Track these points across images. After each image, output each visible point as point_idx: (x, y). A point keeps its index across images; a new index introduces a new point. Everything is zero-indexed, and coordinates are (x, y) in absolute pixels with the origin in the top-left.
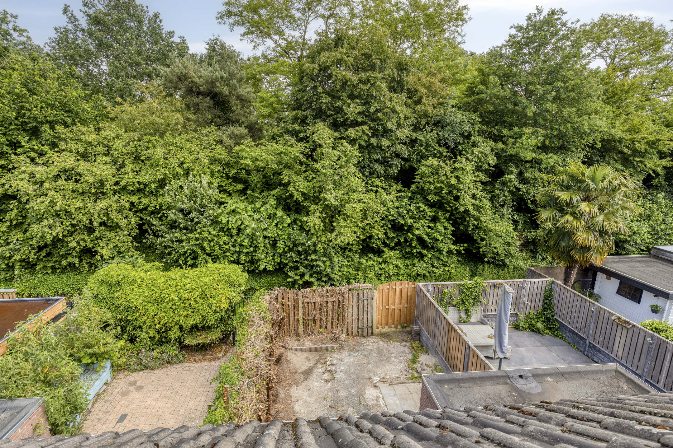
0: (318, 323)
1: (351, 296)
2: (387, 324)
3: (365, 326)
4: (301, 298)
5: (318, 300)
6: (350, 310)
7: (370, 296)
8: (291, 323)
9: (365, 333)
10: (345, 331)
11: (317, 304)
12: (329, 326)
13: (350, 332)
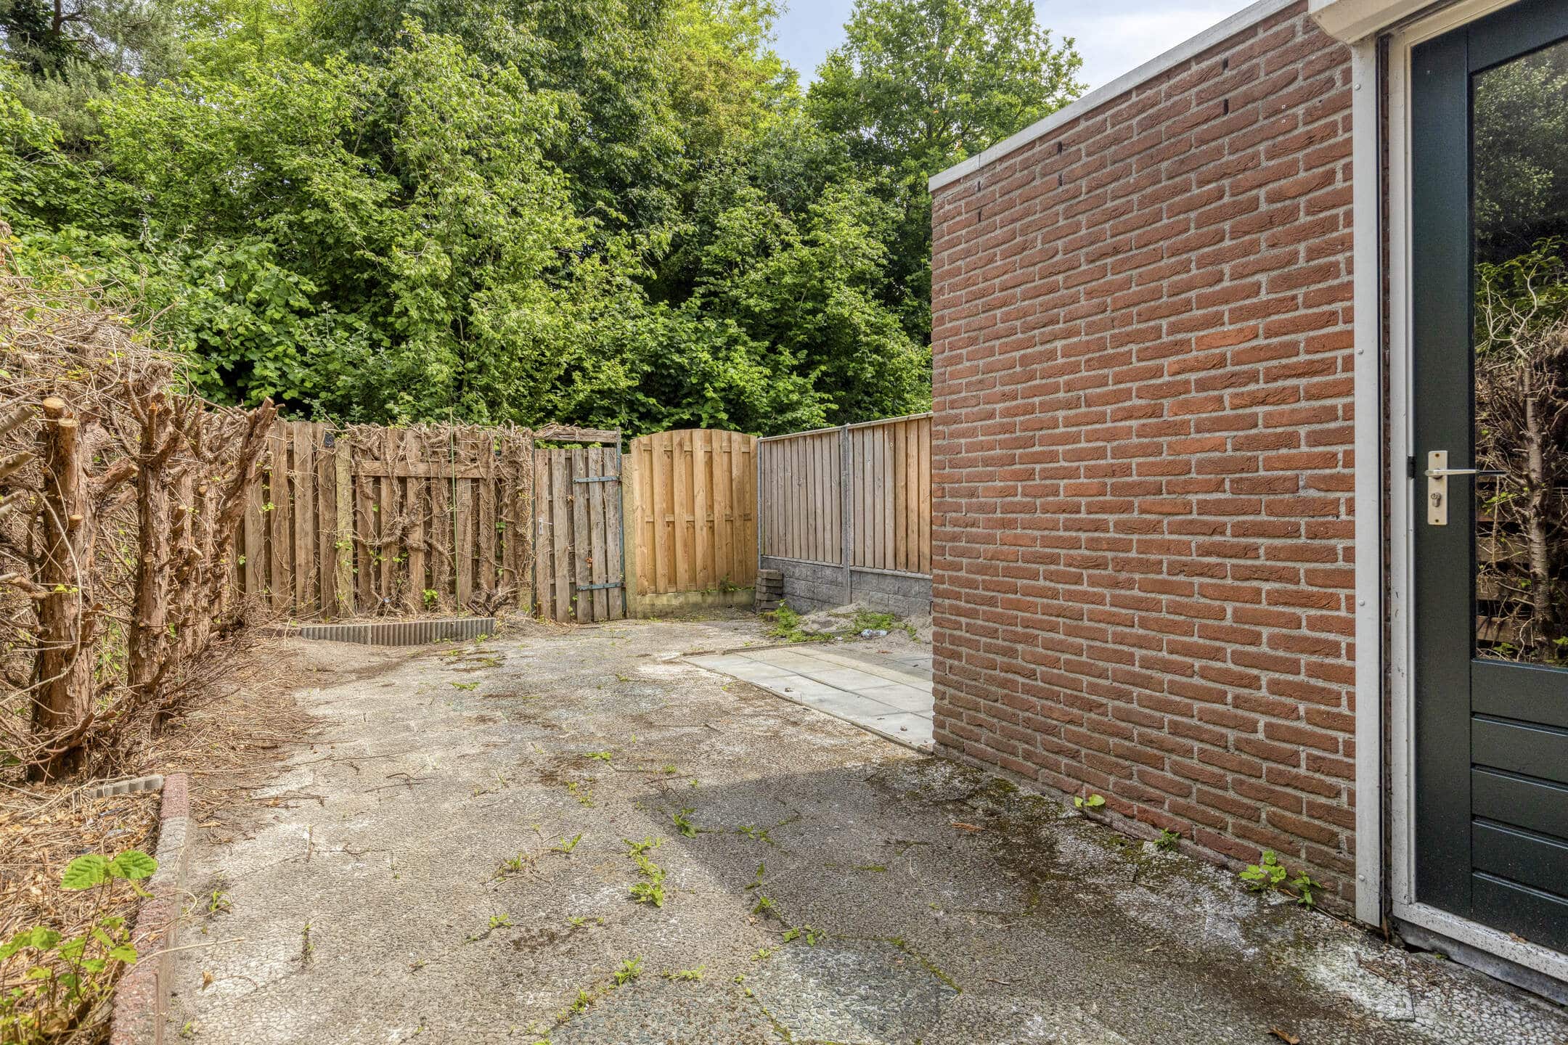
0: (418, 565)
1: (542, 470)
2: (672, 580)
3: (599, 582)
4: (345, 454)
5: (421, 469)
6: (543, 519)
7: (611, 473)
8: (301, 560)
9: (599, 610)
10: (526, 601)
11: (413, 487)
13: (546, 606)
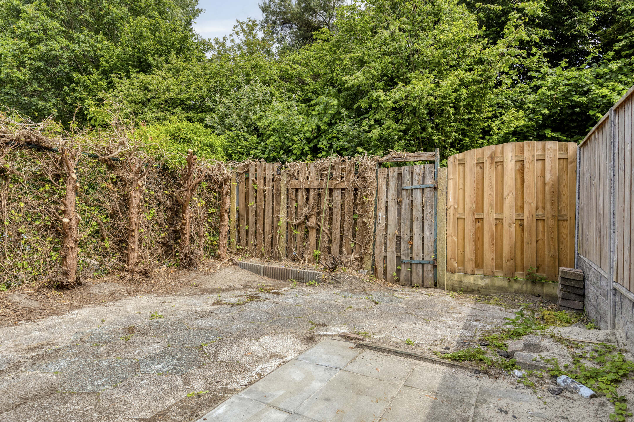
0: (313, 236)
1: (382, 181)
2: (479, 264)
3: (417, 258)
4: (284, 178)
5: (316, 184)
6: (381, 213)
7: (429, 182)
8: (267, 229)
9: (416, 278)
10: (368, 264)
11: (312, 194)
12: (335, 247)
13: (380, 269)
